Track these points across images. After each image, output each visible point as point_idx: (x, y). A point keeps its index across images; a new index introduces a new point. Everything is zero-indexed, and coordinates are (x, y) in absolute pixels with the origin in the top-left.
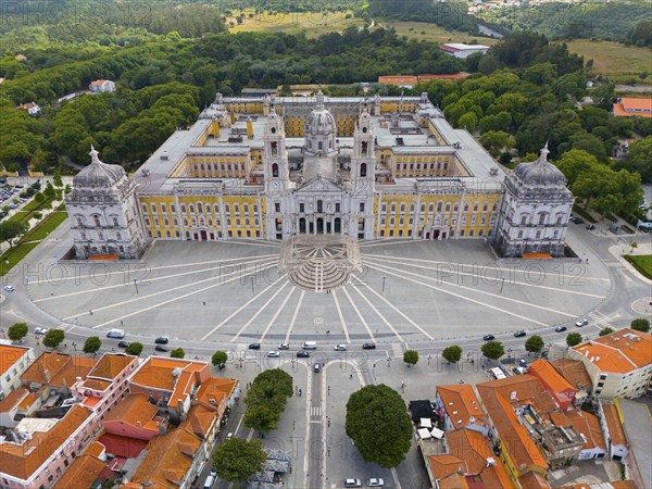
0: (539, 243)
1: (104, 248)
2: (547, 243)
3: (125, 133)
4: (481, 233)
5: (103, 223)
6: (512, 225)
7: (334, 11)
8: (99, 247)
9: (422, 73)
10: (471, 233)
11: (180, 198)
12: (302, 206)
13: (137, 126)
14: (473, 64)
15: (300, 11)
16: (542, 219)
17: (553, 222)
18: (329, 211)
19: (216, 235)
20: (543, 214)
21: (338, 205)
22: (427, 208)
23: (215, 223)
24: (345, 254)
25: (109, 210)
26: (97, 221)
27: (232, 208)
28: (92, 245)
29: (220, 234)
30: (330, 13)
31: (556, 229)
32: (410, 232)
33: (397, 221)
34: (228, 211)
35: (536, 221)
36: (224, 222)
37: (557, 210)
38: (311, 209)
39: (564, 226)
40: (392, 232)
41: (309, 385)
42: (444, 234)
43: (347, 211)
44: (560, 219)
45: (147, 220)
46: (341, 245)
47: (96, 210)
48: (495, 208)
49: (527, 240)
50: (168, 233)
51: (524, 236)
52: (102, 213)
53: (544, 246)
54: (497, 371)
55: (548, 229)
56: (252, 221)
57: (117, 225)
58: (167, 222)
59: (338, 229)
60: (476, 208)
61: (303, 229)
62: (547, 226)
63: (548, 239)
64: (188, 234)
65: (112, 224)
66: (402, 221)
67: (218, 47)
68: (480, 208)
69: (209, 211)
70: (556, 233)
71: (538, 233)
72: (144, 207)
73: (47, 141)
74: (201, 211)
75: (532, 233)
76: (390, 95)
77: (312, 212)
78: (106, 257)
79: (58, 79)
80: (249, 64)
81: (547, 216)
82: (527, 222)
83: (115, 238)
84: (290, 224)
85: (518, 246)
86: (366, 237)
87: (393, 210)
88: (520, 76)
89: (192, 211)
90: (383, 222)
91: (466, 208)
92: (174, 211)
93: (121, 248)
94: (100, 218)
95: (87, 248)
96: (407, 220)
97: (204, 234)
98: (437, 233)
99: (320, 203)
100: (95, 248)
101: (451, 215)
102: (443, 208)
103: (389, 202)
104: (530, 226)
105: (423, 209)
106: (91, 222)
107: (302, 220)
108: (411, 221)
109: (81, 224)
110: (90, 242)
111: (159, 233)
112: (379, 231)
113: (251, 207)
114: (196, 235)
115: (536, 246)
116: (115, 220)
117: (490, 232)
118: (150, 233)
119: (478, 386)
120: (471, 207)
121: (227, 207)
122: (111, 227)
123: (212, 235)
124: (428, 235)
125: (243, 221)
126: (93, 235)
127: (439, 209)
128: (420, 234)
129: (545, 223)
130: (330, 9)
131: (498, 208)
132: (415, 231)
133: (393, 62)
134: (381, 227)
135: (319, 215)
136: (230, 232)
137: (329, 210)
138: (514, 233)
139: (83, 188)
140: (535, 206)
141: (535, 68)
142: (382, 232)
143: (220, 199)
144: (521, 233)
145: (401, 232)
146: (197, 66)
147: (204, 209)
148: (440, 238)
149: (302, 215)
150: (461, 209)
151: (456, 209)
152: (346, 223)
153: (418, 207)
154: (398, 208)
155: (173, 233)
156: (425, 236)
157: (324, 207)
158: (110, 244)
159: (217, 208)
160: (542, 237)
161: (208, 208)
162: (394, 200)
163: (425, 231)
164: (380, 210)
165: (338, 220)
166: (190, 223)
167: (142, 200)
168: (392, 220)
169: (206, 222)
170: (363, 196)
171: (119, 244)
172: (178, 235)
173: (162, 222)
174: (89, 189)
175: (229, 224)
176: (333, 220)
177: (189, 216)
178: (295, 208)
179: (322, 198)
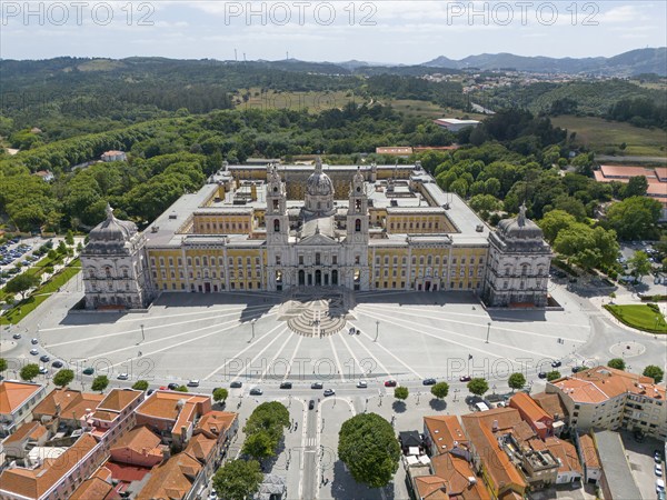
0: (523, 293)
1: (113, 298)
2: (530, 293)
3: (136, 197)
4: (469, 285)
6: (497, 276)
7: (335, 90)
8: (108, 296)
9: (417, 145)
10: (461, 285)
11: (187, 252)
12: (301, 258)
13: (147, 190)
14: (464, 137)
15: (303, 90)
16: (524, 270)
17: (535, 273)
18: (326, 264)
19: (219, 287)
20: (525, 265)
21: (335, 258)
22: (418, 260)
23: (218, 275)
24: (342, 303)
25: (121, 262)
26: (108, 273)
27: (235, 260)
28: (102, 296)
29: (223, 287)
30: (331, 92)
31: (539, 280)
32: (403, 283)
33: (390, 273)
34: (231, 263)
35: (519, 272)
36: (227, 274)
37: (538, 261)
38: (309, 261)
39: (545, 277)
40: (386, 283)
41: (305, 419)
42: (435, 286)
43: (343, 264)
44: (541, 270)
45: (155, 273)
46: (338, 295)
47: (109, 261)
48: (481, 261)
49: (512, 290)
50: (174, 285)
51: (509, 287)
52: (113, 264)
53: (528, 296)
54: (482, 406)
55: (531, 280)
56: (254, 273)
57: (126, 276)
58: (173, 275)
59: (335, 280)
60: (463, 261)
61: (301, 280)
62: (529, 277)
63: (531, 289)
64: (193, 286)
65: (122, 274)
66: (395, 273)
67: (225, 121)
68: (468, 261)
69: (213, 264)
70: (538, 283)
71: (522, 284)
72: (153, 261)
73: (61, 204)
74: (206, 263)
75: (516, 283)
76: (386, 163)
77: (310, 264)
78: (114, 307)
79: (73, 150)
80: (254, 137)
81: (528, 267)
82: (511, 273)
83: (124, 289)
84: (289, 275)
85: (504, 296)
86: (362, 289)
87: (387, 263)
88: (507, 147)
89: (198, 264)
90: (377, 274)
91: (454, 261)
92: (180, 264)
93: (129, 298)
94: (111, 270)
95: (96, 298)
96: (400, 272)
97: (208, 285)
98: (428, 285)
99: (318, 255)
100: (104, 299)
101: (441, 268)
102: (433, 261)
103: (383, 255)
104: (513, 276)
105: (414, 261)
106: (102, 273)
107: (301, 272)
108: (403, 273)
109: (92, 276)
110: (100, 292)
111: (165, 285)
112: (374, 283)
113: (253, 260)
114: (200, 287)
115: (521, 296)
116: (126, 271)
117: (478, 285)
118: (157, 285)
119: (462, 417)
120: (459, 260)
121: (231, 260)
122: (121, 279)
123: (216, 287)
124: (420, 286)
125: (245, 273)
126: (102, 285)
127: (429, 262)
128: (413, 286)
129: (527, 273)
130: (331, 89)
131: (485, 261)
132: (408, 282)
133: (390, 135)
134: (375, 279)
135: (318, 267)
136: (233, 284)
137: (324, 261)
138: (499, 283)
139: (97, 242)
140: (517, 258)
141: (521, 140)
142: (377, 283)
143: (224, 252)
144: (506, 284)
145: (394, 283)
146: (205, 138)
147: (209, 263)
148: (431, 289)
149: (301, 267)
150: (450, 262)
151: (445, 262)
152: (343, 275)
153: (409, 261)
154: (391, 260)
155: (179, 285)
156: (417, 287)
157: (322, 260)
158: (119, 295)
159: (221, 261)
160: (525, 288)
161: (213, 260)
162: (387, 253)
163: (417, 283)
164: (374, 262)
165: (335, 272)
166: (195, 275)
167: (151, 254)
168: (386, 272)
169: (210, 275)
170: (358, 249)
171: (128, 295)
172: (183, 287)
173: (169, 275)
174: (103, 242)
175: (232, 276)
176: (330, 272)
177: (195, 269)
178: (294, 261)
179: (320, 251)
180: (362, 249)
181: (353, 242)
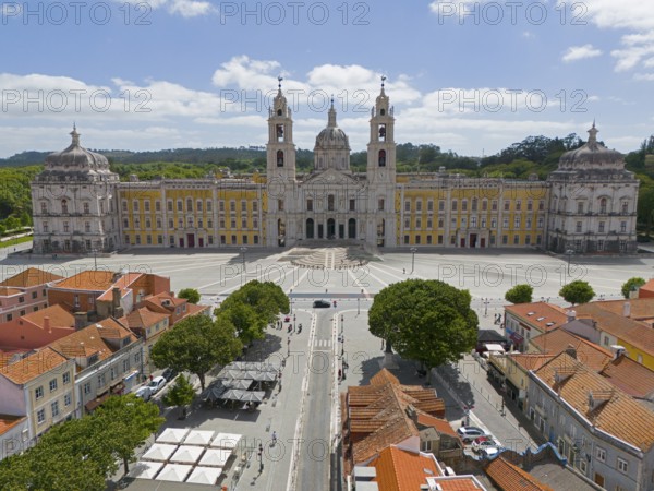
0: (604, 238)
1: (67, 243)
2: (614, 238)
4: (528, 241)
5: (71, 209)
6: (567, 215)
8: (61, 240)
10: (516, 241)
11: (168, 192)
12: (310, 202)
16: (604, 205)
17: (617, 210)
18: (342, 210)
19: (206, 241)
20: (603, 200)
21: (352, 202)
22: (460, 205)
23: (205, 224)
25: (83, 193)
26: (65, 207)
27: (227, 204)
28: (54, 239)
29: (211, 240)
31: (623, 219)
32: (440, 238)
33: (424, 223)
34: (222, 209)
35: (596, 208)
36: (216, 223)
37: (621, 193)
38: (320, 207)
39: (632, 215)
40: (418, 237)
42: (483, 241)
43: (363, 210)
44: (625, 206)
45: (126, 222)
47: (66, 192)
48: (541, 207)
49: (589, 234)
50: (149, 238)
51: (584, 230)
52: (72, 196)
53: (611, 242)
55: (613, 219)
56: (250, 222)
57: (87, 212)
58: (149, 224)
59: (352, 234)
60: (518, 207)
61: (310, 232)
62: (611, 215)
63: (614, 233)
64: (172, 240)
65: (82, 210)
66: (430, 224)
68: (524, 206)
69: (199, 209)
70: (623, 225)
71: (602, 226)
72: (125, 204)
74: (190, 209)
75: (591, 225)
77: (321, 210)
81: (609, 201)
82: (585, 210)
83: (83, 230)
84: (294, 226)
86: (387, 244)
87: (419, 209)
89: (180, 209)
90: (407, 224)
91: (507, 207)
92: (158, 209)
93: (89, 243)
94: (69, 204)
95: (46, 243)
96: (436, 222)
97: (191, 237)
98: (474, 238)
99: (331, 199)
100: (56, 243)
101: (489, 215)
102: (479, 205)
103: (414, 198)
104: (589, 214)
105: (454, 207)
106: (56, 207)
107: (310, 221)
108: (441, 224)
109: (44, 211)
110: (52, 234)
111: (138, 238)
112: (402, 236)
113: (250, 204)
114: (182, 241)
115: (600, 242)
116: (86, 205)
117: (539, 240)
118: (127, 238)
120: (512, 205)
121: (222, 205)
122: (80, 216)
123: (201, 240)
124: (463, 241)
125: (239, 223)
126: (56, 224)
127: (474, 208)
128: (453, 240)
129: (608, 210)
131: (546, 207)
132: (447, 236)
134: (404, 231)
135: (330, 215)
136: (223, 238)
137: (342, 207)
138: (570, 225)
139: (56, 168)
140: (593, 189)
142: (407, 238)
143: (214, 192)
144: (579, 226)
145: (430, 237)
147: (194, 207)
148: (478, 244)
149: (309, 215)
150: (501, 207)
151: (495, 207)
152: (363, 225)
153: (448, 205)
154: (425, 204)
155: (155, 237)
156: (459, 242)
157: (336, 204)
158: (77, 238)
159: (209, 204)
160: (606, 230)
161: (199, 205)
162: (420, 196)
163: (460, 237)
164: (402, 208)
165: (352, 221)
166: (176, 224)
167: (123, 195)
168: (418, 222)
169: (195, 224)
170: (381, 190)
171: (87, 238)
172: (160, 240)
173: (143, 224)
174: (62, 168)
175: (223, 226)
176: (347, 221)
177: (176, 216)
178: (301, 205)
179: (333, 193)
180: (387, 190)
181: (376, 181)
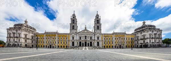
4: (131, 47)
10: (129, 47)
11: (46, 35)
12: (80, 37)
18: (88, 40)
19: (54, 47)
21: (91, 38)
23: (54, 43)
27: (60, 38)
29: (56, 47)
32: (112, 46)
33: (108, 43)
36: (57, 43)
38: (83, 39)
40: (107, 46)
43: (94, 40)
50: (41, 46)
56: (65, 43)
58: (42, 43)
59: (91, 45)
60: (129, 39)
61: (80, 45)
64: (46, 46)
74: (51, 39)
77: (83, 40)
84: (76, 43)
87: (107, 39)
89: (49, 39)
90: (104, 43)
91: (127, 39)
92: (44, 39)
96: (111, 42)
97: (51, 46)
98: (120, 46)
99: (86, 37)
101: (123, 41)
105: (115, 39)
107: (80, 42)
113: (65, 38)
114: (48, 46)
117: (134, 46)
121: (58, 38)
124: (118, 47)
125: (63, 43)
127: (120, 39)
131: (135, 39)
132: (114, 46)
134: (104, 45)
136: (59, 46)
143: (57, 35)
145: (110, 46)
149: (80, 40)
151: (124, 39)
159: (56, 38)
161: (53, 38)
162: (107, 36)
164: (103, 39)
165: (91, 43)
166: (48, 43)
167: (36, 35)
168: (107, 43)
169: (52, 43)
170: (98, 35)
172: (44, 46)
173: (40, 42)
175: (59, 43)
176: (90, 42)
177: (47, 41)
178: (78, 38)
179: (86, 35)
180: (99, 35)
181: (97, 33)
